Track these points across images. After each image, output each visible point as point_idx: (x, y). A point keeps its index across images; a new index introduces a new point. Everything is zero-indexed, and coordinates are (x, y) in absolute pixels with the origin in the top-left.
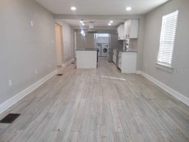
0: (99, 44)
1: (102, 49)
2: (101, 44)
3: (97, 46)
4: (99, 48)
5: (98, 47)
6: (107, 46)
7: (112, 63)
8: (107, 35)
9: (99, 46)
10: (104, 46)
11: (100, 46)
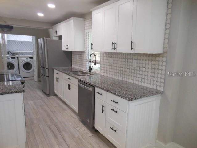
0: (13, 54)
1: (21, 65)
2: (17, 54)
3: (9, 58)
4: (14, 62)
5: (11, 61)
6: (31, 58)
7: (54, 97)
8: (28, 39)
9: (12, 58)
10: (25, 59)
11: (16, 59)
